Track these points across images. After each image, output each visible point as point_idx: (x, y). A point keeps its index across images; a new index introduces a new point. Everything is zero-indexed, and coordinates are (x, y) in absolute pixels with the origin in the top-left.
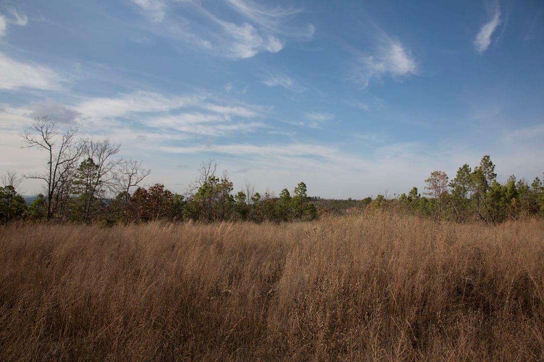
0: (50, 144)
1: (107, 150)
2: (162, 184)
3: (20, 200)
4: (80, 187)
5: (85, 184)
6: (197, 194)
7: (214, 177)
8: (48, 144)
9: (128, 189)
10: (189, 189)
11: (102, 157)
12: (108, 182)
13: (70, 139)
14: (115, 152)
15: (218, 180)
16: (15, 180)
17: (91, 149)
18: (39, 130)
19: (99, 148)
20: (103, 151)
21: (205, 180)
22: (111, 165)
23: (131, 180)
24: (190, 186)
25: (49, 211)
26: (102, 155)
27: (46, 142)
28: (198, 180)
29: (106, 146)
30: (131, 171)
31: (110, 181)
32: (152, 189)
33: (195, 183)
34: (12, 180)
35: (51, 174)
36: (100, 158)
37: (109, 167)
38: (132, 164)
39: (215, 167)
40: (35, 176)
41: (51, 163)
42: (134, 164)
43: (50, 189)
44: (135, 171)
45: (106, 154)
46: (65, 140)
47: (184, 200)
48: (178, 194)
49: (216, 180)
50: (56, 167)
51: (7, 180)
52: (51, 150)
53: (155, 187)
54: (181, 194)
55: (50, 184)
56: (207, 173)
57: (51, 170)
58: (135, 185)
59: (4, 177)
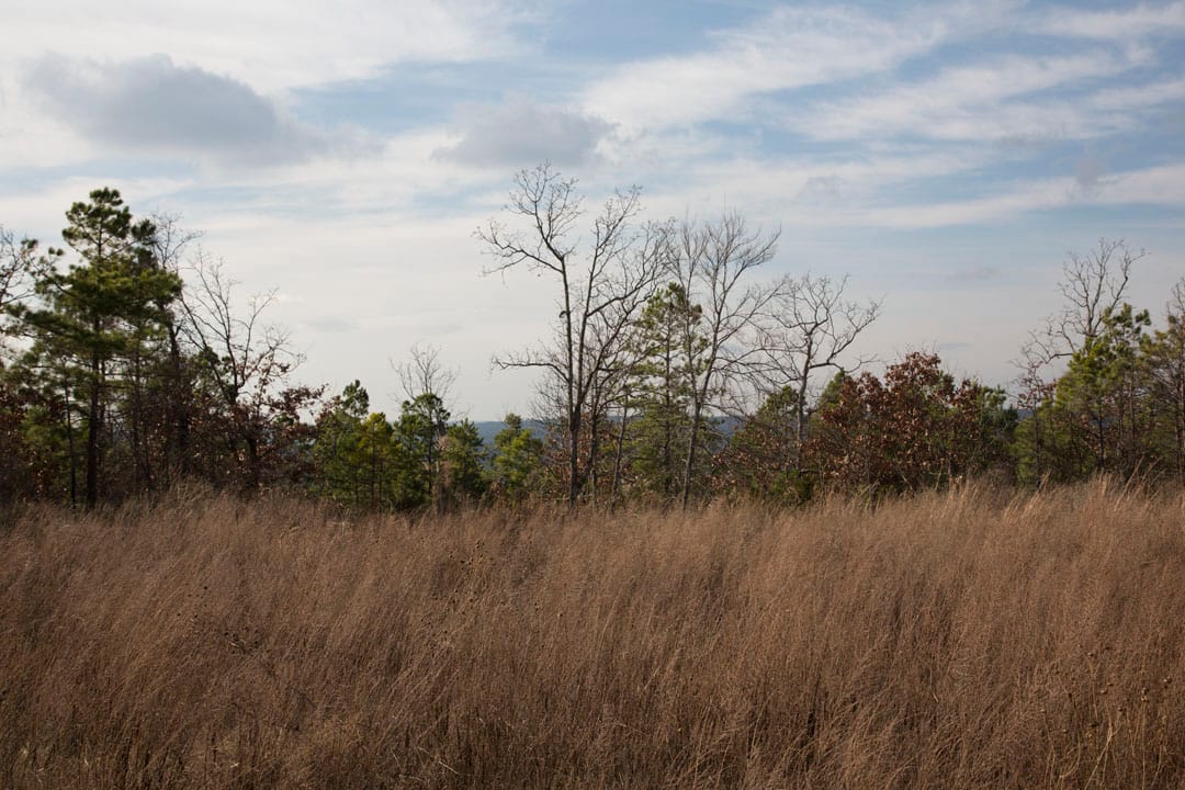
0: (561, 250)
1: (737, 253)
2: (930, 353)
3: (468, 435)
4: (647, 382)
5: (661, 374)
6: (1066, 383)
7: (1128, 309)
8: (554, 252)
9: (805, 378)
10: (1025, 362)
11: (720, 277)
12: (746, 360)
13: (618, 228)
14: (761, 258)
15: (1144, 318)
16: (435, 375)
17: (684, 254)
18: (526, 211)
19: (711, 249)
20: (723, 259)
21: (1085, 323)
22: (751, 302)
23: (814, 347)
24: (1026, 353)
25: (575, 469)
26: (722, 270)
27: (549, 246)
28: (1057, 327)
29: (730, 242)
30: (808, 316)
31: (753, 358)
32: (896, 374)
33: (1045, 339)
34: (428, 377)
35: (570, 350)
36: (714, 279)
37: (747, 310)
38: (810, 289)
39: (1126, 269)
40: (525, 360)
41: (568, 313)
42: (816, 291)
43: (571, 397)
44: (822, 314)
45: (732, 267)
46: (604, 233)
47: (1006, 406)
48: (983, 384)
49: (1139, 319)
50: (585, 322)
51: (416, 378)
52: (564, 272)
53: (905, 367)
54: (992, 386)
55: (570, 381)
56: (1092, 298)
57: (569, 335)
58: (828, 364)
59: (404, 368)
